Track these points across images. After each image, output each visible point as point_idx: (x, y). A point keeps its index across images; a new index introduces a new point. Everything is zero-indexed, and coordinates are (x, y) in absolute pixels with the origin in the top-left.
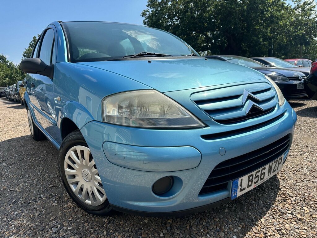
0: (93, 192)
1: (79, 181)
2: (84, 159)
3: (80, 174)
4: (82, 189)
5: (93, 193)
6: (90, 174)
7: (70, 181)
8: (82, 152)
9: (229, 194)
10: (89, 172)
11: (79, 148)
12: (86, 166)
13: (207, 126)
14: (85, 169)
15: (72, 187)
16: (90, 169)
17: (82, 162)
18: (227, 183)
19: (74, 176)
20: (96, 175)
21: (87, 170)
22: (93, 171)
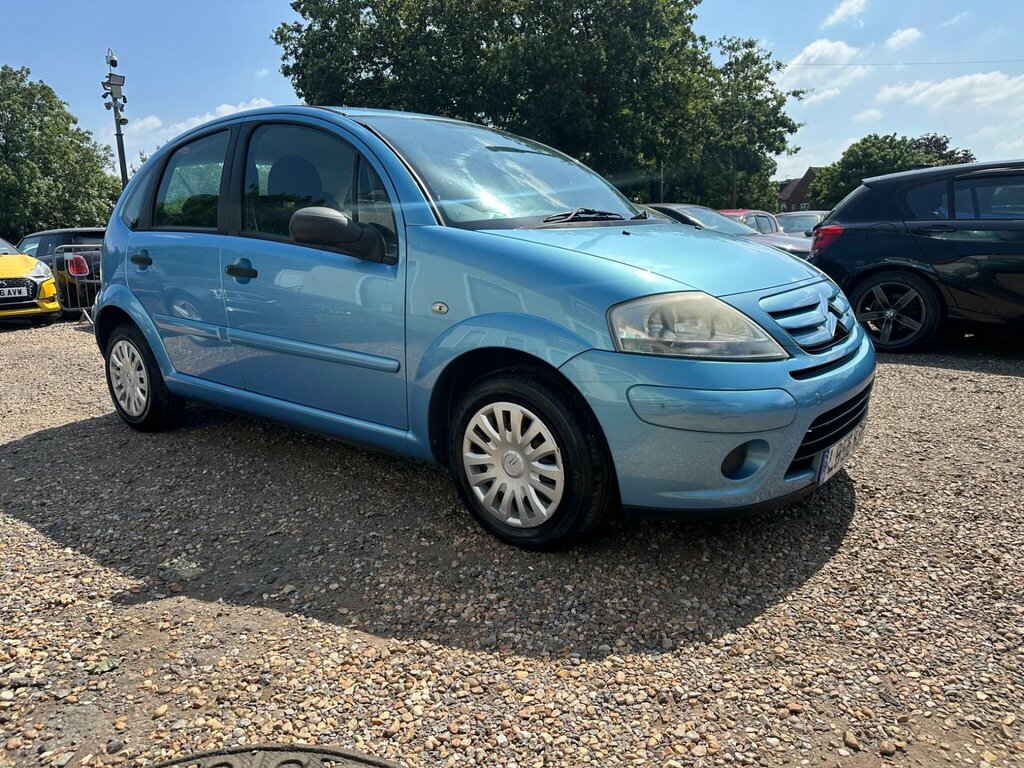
0: (526, 498)
1: (495, 478)
2: (510, 430)
3: (497, 463)
4: (500, 495)
5: (526, 501)
6: (521, 460)
7: (474, 478)
8: (507, 415)
9: (814, 477)
10: (518, 456)
11: (499, 407)
12: (514, 445)
13: (792, 356)
14: (510, 452)
15: (478, 490)
16: (521, 449)
17: (503, 438)
18: (813, 457)
19: (483, 468)
20: (534, 461)
21: (513, 452)
22: (528, 454)
